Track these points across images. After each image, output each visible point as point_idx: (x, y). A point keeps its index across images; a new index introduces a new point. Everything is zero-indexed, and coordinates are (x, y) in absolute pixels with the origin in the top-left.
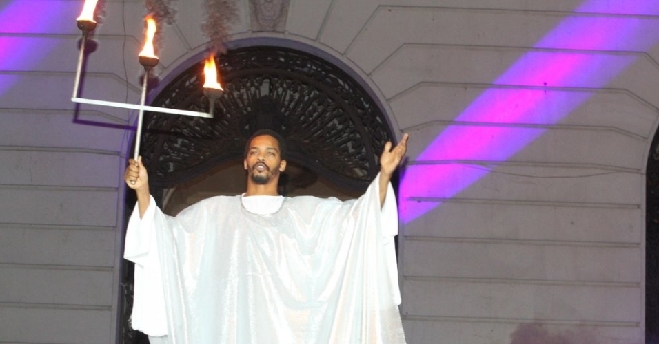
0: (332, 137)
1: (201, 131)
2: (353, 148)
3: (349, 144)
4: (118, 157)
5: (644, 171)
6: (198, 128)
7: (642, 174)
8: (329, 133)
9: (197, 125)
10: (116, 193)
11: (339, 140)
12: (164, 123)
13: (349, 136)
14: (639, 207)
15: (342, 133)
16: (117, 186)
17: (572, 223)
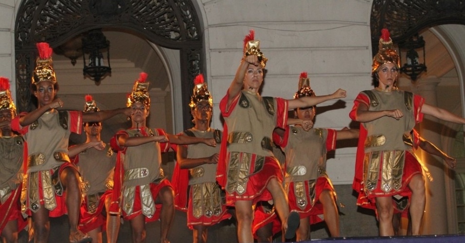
0: (153, 11)
1: (62, 11)
2: (168, 18)
3: (166, 15)
4: (9, 33)
5: (369, 23)
6: (61, 10)
7: (368, 26)
8: (151, 9)
9: (60, 8)
10: (10, 58)
11: (158, 13)
12: (37, 8)
13: (164, 10)
14: (367, 48)
15: (160, 8)
16: (10, 53)
17: (324, 62)
